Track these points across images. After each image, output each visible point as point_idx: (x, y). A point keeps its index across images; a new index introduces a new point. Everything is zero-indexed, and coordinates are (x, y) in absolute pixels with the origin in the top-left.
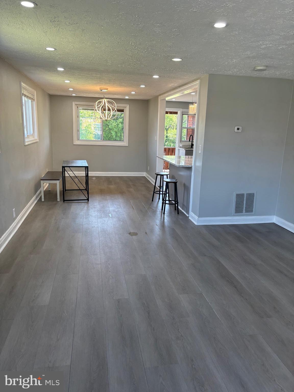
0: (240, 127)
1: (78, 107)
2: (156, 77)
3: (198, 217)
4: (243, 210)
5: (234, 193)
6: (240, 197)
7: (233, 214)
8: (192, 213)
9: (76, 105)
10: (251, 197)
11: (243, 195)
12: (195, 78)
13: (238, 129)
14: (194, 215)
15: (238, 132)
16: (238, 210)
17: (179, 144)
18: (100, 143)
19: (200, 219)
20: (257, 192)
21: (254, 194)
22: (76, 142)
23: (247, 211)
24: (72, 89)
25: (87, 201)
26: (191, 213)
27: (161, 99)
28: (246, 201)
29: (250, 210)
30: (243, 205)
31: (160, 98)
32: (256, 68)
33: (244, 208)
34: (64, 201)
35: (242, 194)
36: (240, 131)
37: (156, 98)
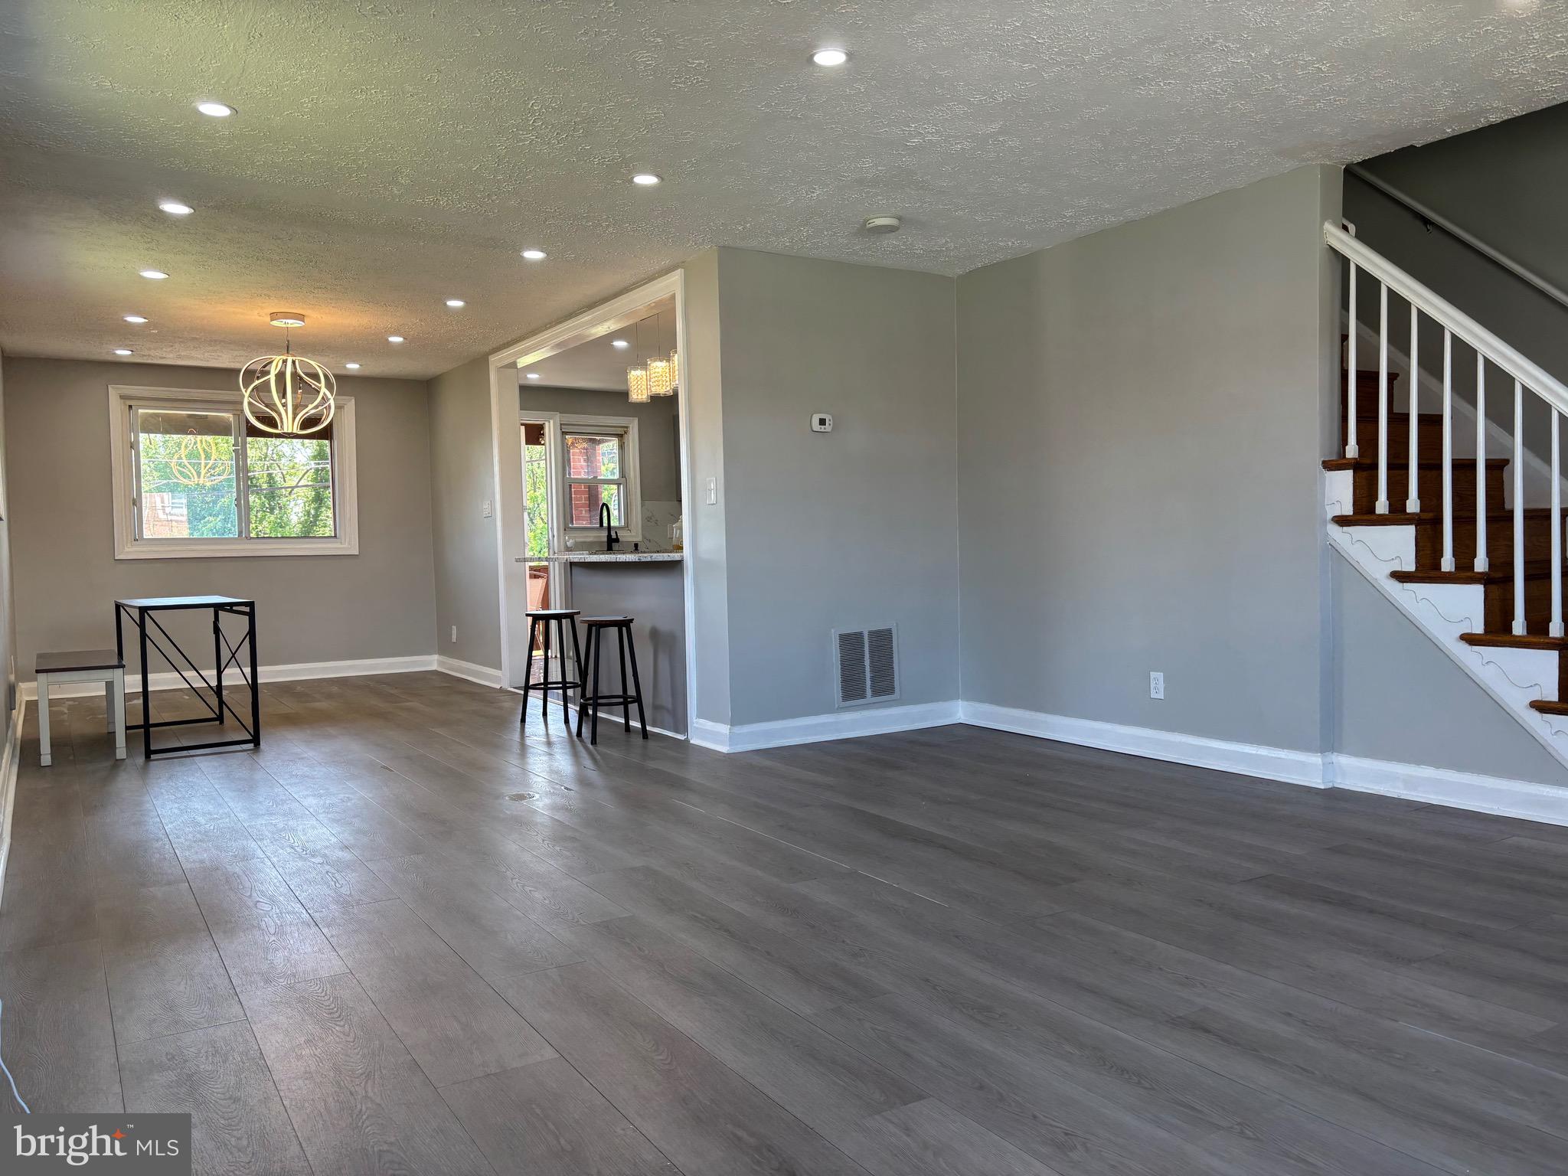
0: (827, 417)
1: (130, 407)
2: (533, 255)
3: (731, 725)
4: (864, 691)
5: (833, 630)
6: (850, 643)
7: (837, 706)
8: (702, 721)
9: (122, 397)
10: (882, 640)
11: (859, 636)
12: (666, 262)
13: (822, 422)
14: (708, 725)
15: (822, 430)
16: (852, 690)
17: (562, 538)
18: (234, 547)
19: (738, 729)
20: (897, 624)
21: (889, 631)
22: (127, 549)
23: (876, 692)
24: (140, 320)
25: (251, 746)
26: (697, 723)
27: (500, 365)
28: (871, 657)
29: (884, 685)
30: (864, 672)
31: (496, 361)
32: (871, 221)
33: (868, 683)
34: (149, 753)
35: (855, 634)
36: (828, 428)
37: (480, 363)
